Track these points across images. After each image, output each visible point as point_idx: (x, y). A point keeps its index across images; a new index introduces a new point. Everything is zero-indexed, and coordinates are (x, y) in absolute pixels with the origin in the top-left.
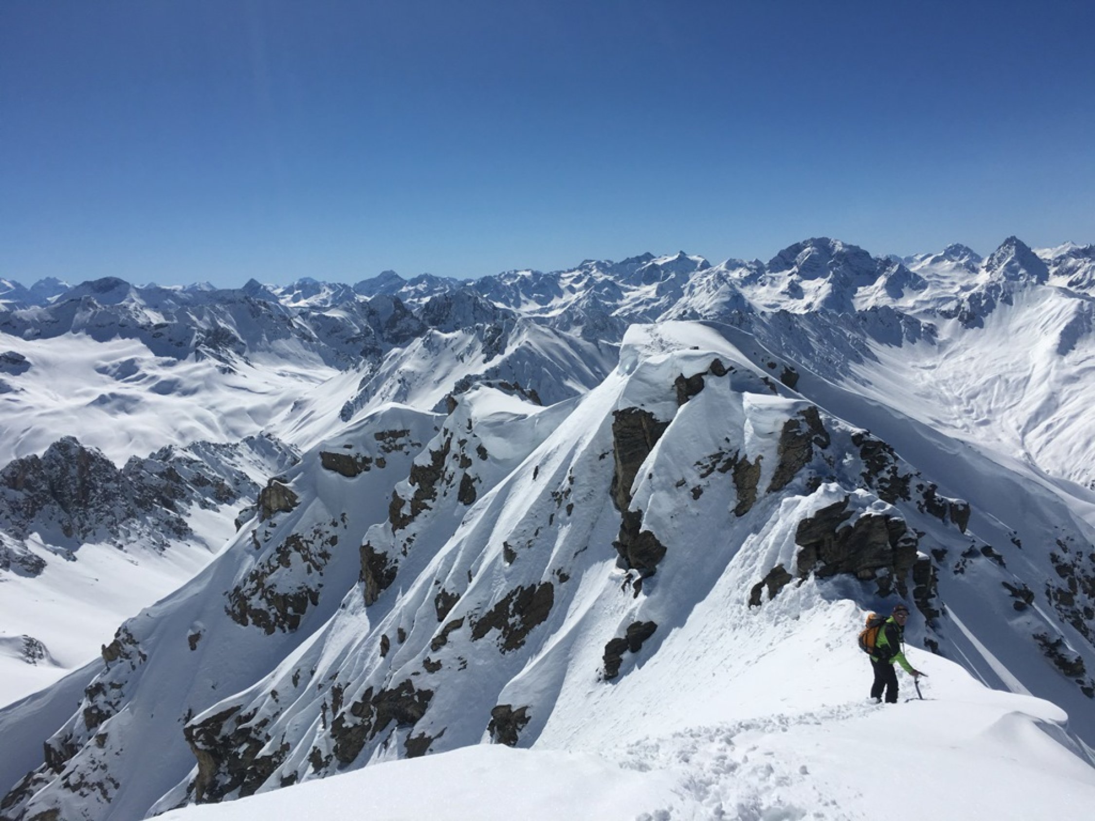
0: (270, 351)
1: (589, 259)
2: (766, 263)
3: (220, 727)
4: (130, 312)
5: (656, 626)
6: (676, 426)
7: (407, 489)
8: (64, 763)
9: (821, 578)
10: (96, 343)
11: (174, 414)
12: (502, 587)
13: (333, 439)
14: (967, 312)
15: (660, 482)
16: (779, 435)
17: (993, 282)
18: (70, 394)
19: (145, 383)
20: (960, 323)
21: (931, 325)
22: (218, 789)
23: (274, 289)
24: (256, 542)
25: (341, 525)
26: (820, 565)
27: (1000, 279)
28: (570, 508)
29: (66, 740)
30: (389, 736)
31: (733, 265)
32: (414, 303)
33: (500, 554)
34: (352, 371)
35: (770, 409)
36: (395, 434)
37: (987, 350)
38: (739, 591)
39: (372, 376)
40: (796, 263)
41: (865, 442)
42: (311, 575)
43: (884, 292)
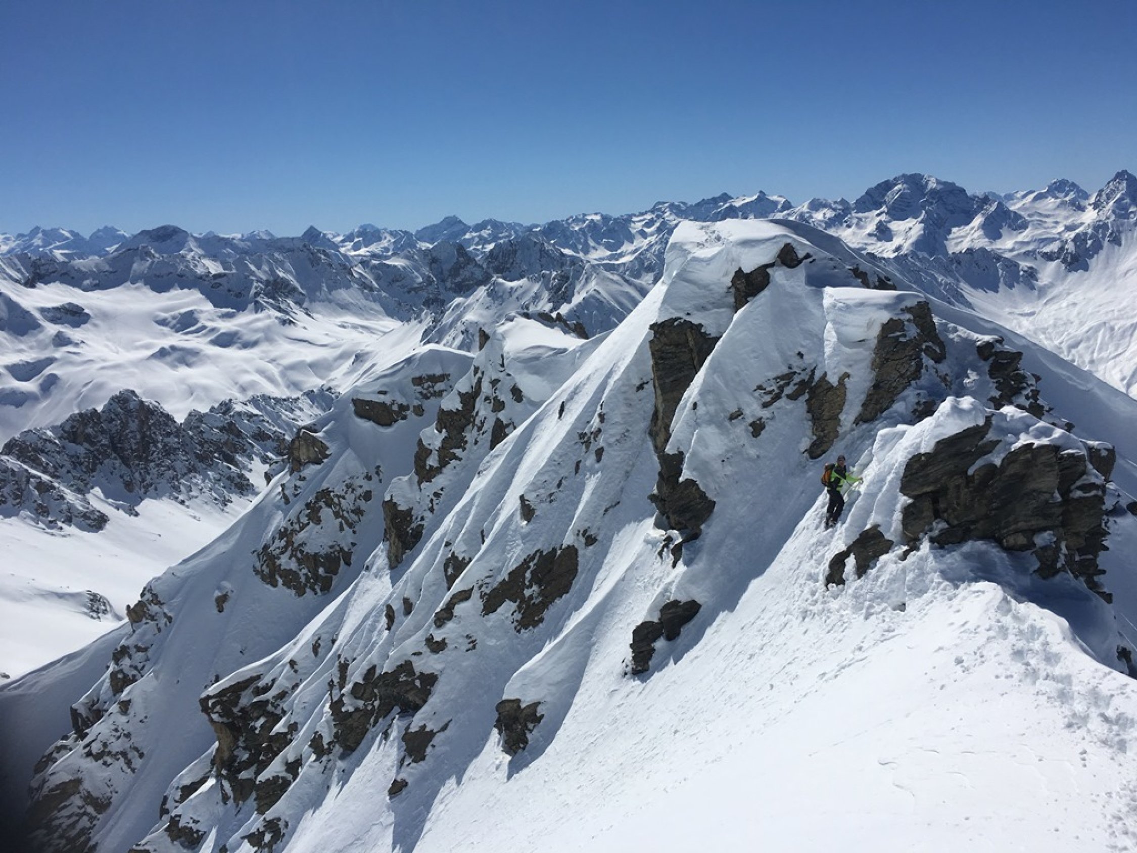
0: (330, 301)
1: (661, 200)
2: (852, 202)
3: (239, 697)
4: (188, 261)
5: (699, 606)
6: (730, 337)
7: (433, 437)
8: (87, 731)
9: (942, 547)
10: (155, 293)
11: (235, 367)
12: (518, 551)
13: (367, 385)
14: (1071, 254)
15: (708, 413)
16: (874, 343)
17: (1100, 221)
18: (131, 346)
19: (205, 335)
20: (1063, 266)
21: (1031, 268)
22: (236, 764)
23: (335, 237)
24: (285, 497)
25: (375, 478)
26: (939, 526)
27: (1108, 218)
28: (600, 452)
29: (93, 705)
30: (390, 726)
31: (816, 205)
32: (478, 250)
33: (516, 510)
34: (413, 322)
35: (861, 304)
36: (434, 379)
37: (1090, 295)
38: (812, 562)
39: (435, 327)
40: (885, 202)
41: (996, 353)
42: (344, 533)
43: (980, 232)
